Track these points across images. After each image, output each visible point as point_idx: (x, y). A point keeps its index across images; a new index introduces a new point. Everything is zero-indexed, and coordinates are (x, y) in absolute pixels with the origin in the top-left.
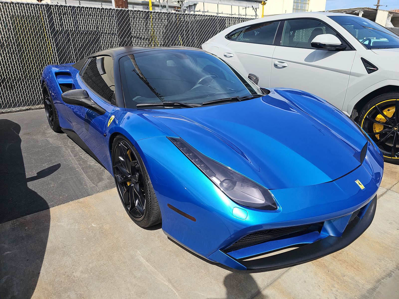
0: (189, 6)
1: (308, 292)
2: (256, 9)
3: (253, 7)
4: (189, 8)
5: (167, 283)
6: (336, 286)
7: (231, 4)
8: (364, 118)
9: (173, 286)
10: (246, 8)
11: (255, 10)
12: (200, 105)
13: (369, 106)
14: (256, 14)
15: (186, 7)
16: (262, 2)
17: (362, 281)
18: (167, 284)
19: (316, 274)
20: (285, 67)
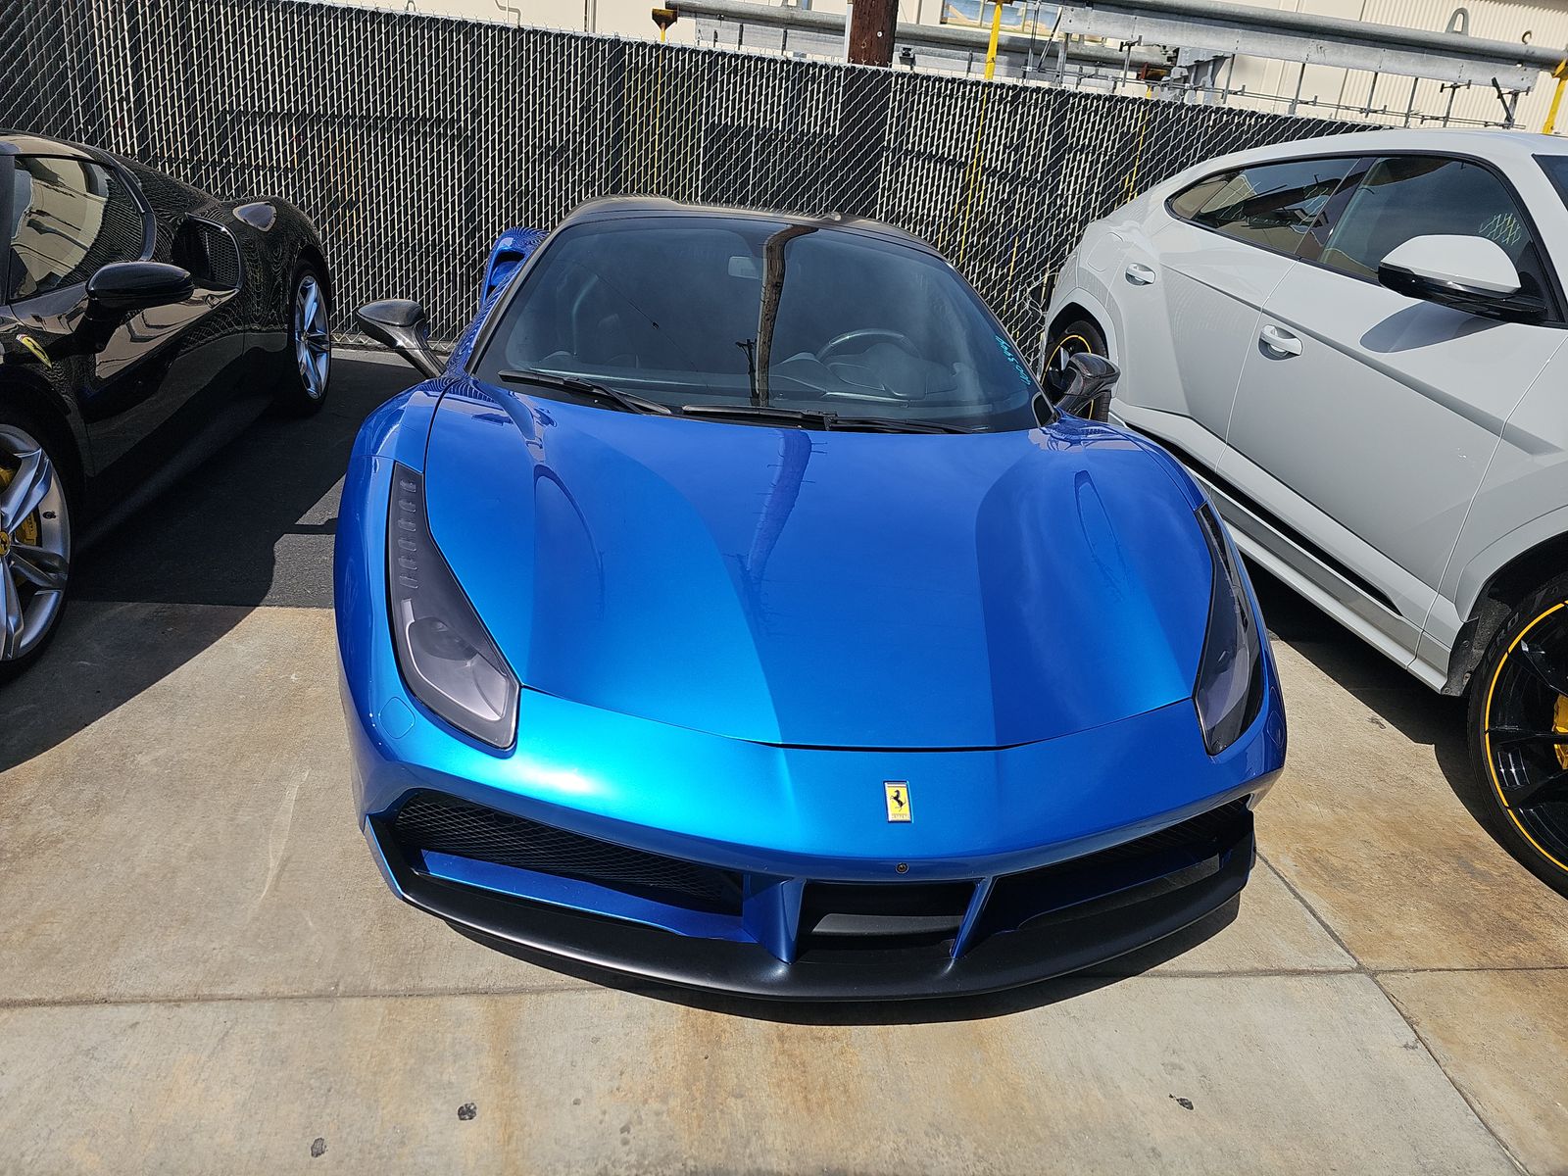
0: (1198, 67)
1: (568, 1065)
2: (1515, 95)
3: (1495, 83)
4: (1196, 73)
5: (273, 864)
6: (674, 1103)
7: (1374, 65)
8: (1510, 650)
9: (278, 877)
10: (1454, 88)
11: (1508, 99)
12: (669, 412)
13: (1540, 596)
14: (1509, 118)
15: (1186, 67)
16: (1557, 66)
17: (778, 1141)
18: (271, 865)
19: (657, 1042)
20: (1291, 355)
